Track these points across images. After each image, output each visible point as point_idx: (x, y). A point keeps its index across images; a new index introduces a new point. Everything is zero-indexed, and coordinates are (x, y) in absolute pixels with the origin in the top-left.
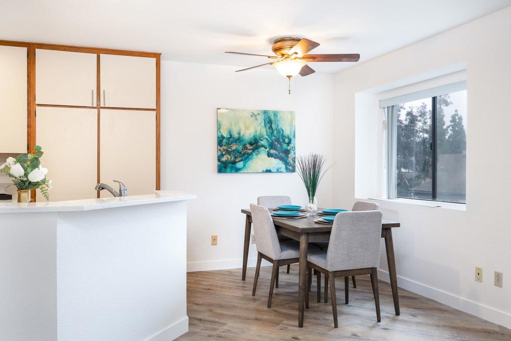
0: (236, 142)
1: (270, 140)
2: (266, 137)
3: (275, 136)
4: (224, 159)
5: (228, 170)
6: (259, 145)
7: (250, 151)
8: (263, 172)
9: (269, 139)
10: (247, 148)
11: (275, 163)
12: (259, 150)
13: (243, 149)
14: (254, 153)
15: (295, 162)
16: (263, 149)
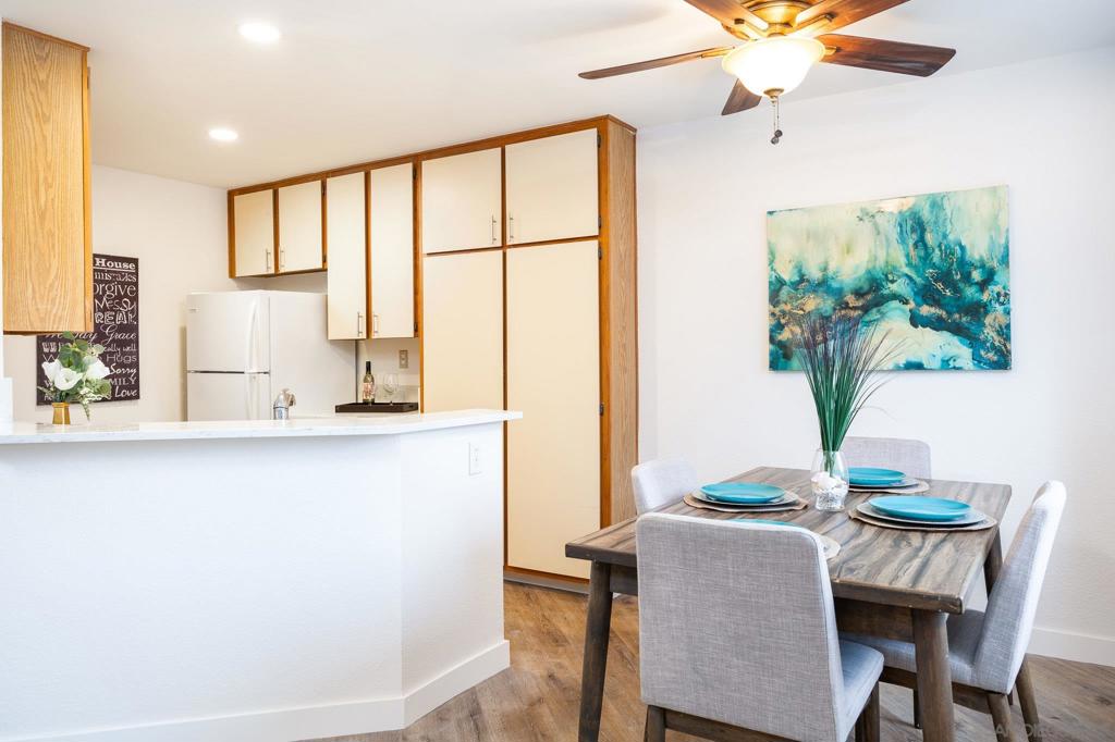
0: (815, 291)
1: (918, 280)
2: (906, 270)
3: (934, 266)
4: (785, 335)
5: (795, 362)
6: (883, 296)
7: (854, 314)
8: (898, 369)
9: (914, 276)
10: (847, 303)
11: (934, 344)
12: (884, 308)
13: (835, 309)
14: (867, 318)
15: (1008, 339)
16: (895, 304)
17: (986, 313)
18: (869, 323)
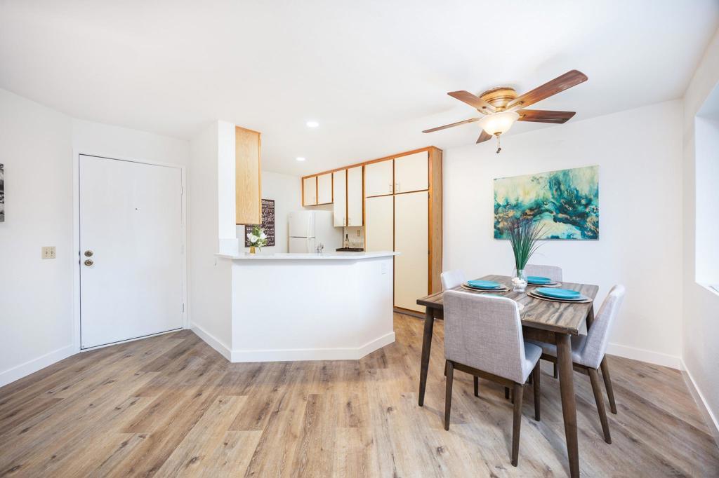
0: (513, 209)
1: (558, 204)
2: (552, 200)
3: (564, 198)
4: (500, 226)
5: (505, 236)
6: (542, 210)
7: (529, 217)
8: (548, 239)
9: (556, 202)
10: (527, 213)
11: (563, 229)
12: (542, 215)
13: (521, 216)
14: (535, 219)
15: (597, 227)
16: (547, 213)
17: (588, 217)
18: (535, 221)
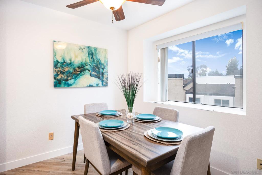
0: (68, 66)
1: (92, 66)
2: (89, 63)
3: (95, 63)
4: (59, 77)
5: (62, 85)
6: (84, 69)
7: (78, 73)
8: (88, 87)
9: (91, 65)
10: (76, 70)
12: (85, 72)
13: (73, 71)
14: (81, 74)
15: (107, 80)
16: (87, 71)
17: (104, 75)
